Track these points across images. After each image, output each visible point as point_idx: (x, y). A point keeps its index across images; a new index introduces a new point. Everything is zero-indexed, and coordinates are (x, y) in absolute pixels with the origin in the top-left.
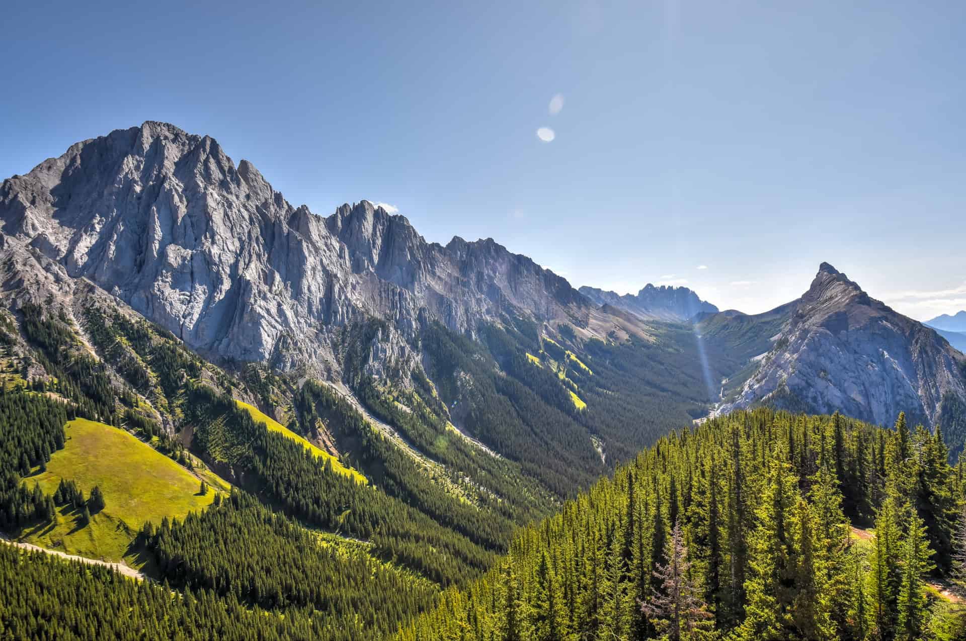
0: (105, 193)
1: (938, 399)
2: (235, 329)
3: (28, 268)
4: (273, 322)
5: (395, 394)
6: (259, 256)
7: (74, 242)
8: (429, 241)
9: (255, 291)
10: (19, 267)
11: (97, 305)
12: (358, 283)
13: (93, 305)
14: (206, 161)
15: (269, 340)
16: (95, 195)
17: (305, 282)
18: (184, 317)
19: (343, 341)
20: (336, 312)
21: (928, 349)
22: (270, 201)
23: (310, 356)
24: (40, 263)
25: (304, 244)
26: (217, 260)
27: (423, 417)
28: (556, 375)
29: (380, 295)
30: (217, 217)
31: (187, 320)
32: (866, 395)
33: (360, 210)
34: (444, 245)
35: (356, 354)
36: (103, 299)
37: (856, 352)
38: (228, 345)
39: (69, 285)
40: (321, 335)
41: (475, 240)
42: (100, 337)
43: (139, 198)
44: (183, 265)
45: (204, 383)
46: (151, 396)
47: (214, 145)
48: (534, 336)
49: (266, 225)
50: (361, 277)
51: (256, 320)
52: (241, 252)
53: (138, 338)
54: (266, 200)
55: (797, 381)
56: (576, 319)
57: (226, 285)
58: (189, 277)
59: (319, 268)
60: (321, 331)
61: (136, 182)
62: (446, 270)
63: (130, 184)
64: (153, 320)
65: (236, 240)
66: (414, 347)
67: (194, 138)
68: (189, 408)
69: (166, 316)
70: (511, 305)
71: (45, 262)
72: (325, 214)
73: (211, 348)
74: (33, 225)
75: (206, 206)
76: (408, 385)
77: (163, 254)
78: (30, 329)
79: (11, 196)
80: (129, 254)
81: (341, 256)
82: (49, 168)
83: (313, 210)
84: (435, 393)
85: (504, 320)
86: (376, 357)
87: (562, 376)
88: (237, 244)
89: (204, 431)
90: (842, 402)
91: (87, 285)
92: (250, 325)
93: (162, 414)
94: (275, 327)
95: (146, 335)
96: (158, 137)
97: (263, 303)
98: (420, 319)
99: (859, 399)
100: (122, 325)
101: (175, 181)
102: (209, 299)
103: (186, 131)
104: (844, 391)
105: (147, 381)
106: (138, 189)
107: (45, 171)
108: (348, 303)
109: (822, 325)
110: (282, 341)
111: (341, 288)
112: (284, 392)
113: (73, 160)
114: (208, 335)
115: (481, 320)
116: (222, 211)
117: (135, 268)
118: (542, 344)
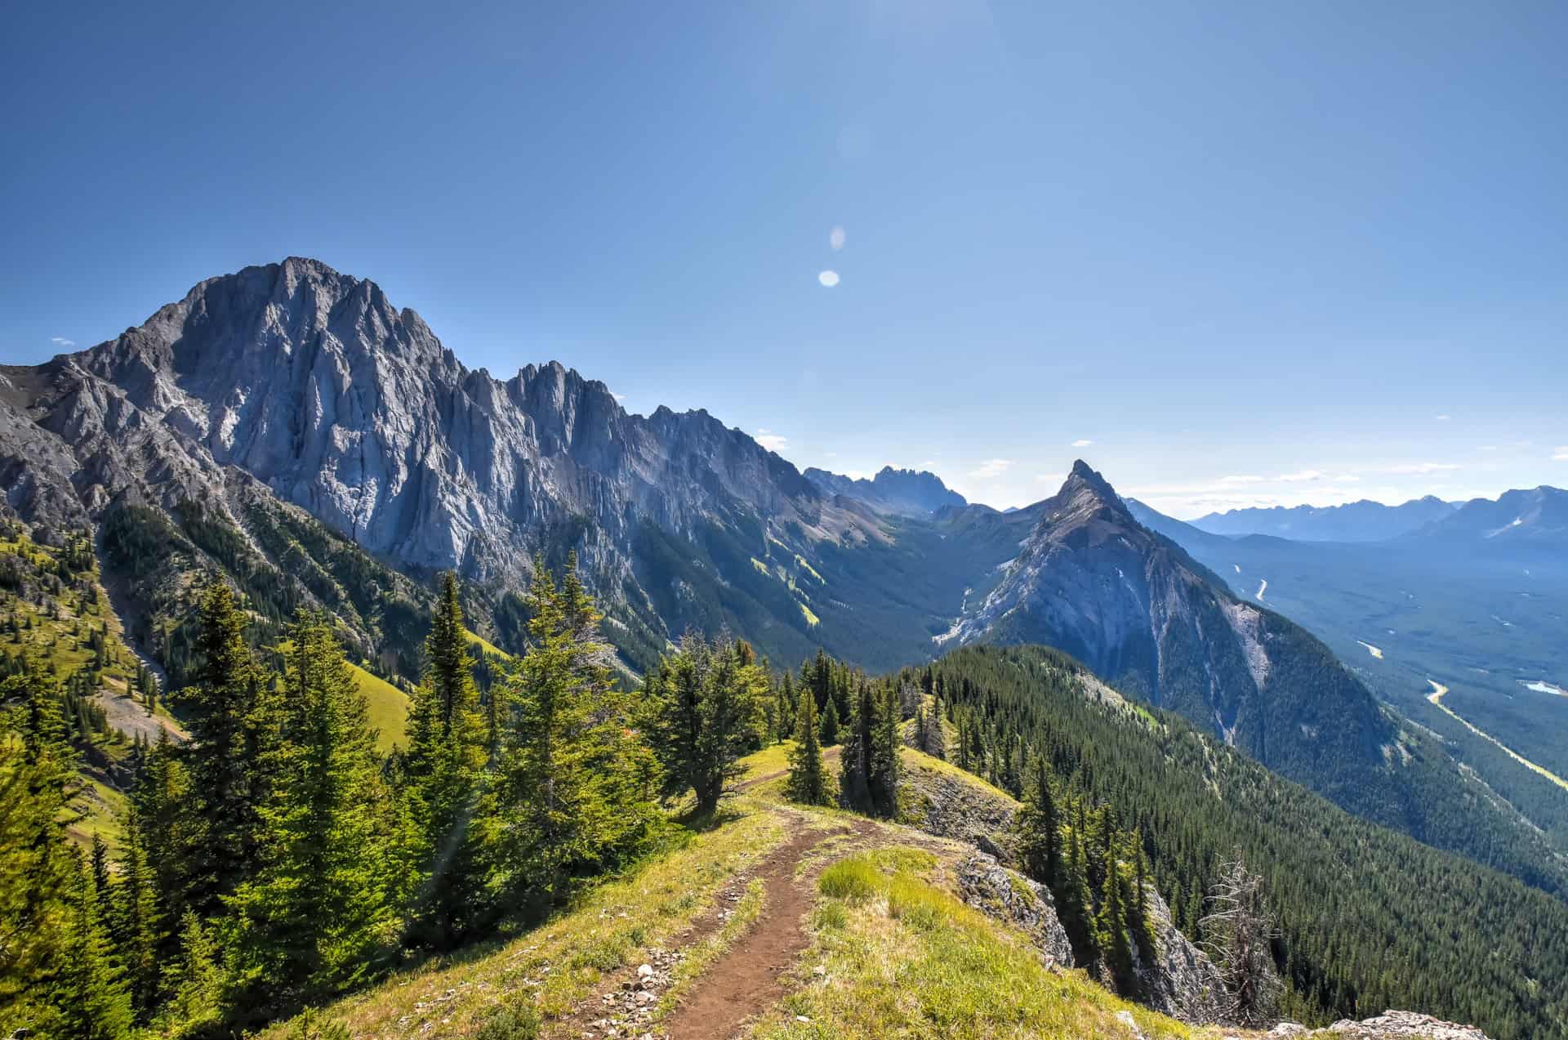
0: (246, 352)
1: (1165, 621)
2: (420, 529)
3: (171, 454)
4: (464, 522)
5: (608, 608)
6: (438, 440)
7: (217, 420)
8: (630, 412)
9: (442, 484)
10: (162, 453)
11: (258, 500)
12: (549, 468)
13: (252, 501)
14: (368, 315)
15: (460, 543)
16: (230, 354)
17: (494, 469)
18: (357, 513)
19: (542, 544)
20: (531, 508)
21: (1161, 570)
22: (440, 361)
23: (506, 562)
24: (182, 445)
25: (491, 422)
26: (391, 442)
27: (640, 633)
28: (786, 584)
29: (578, 484)
30: (389, 388)
31: (360, 517)
32: (1100, 614)
33: (548, 373)
34: (646, 417)
35: (559, 558)
36: (262, 492)
37: (1093, 570)
38: (412, 549)
39: (218, 475)
40: (515, 536)
41: (685, 411)
42: (272, 543)
43: (290, 361)
44: (351, 450)
45: (399, 598)
46: (343, 612)
47: (377, 294)
48: (760, 537)
49: (442, 396)
50: (552, 461)
51: (445, 520)
52: (417, 433)
53: (313, 542)
54: (434, 359)
55: (1036, 598)
56: (806, 515)
57: (403, 476)
58: (359, 464)
59: (507, 451)
60: (514, 530)
61: (284, 340)
62: (652, 450)
63: (275, 343)
64: (320, 518)
65: (410, 416)
66: (623, 550)
67: (347, 280)
68: (388, 625)
69: (335, 512)
70: (730, 497)
71: (187, 444)
72: (505, 377)
73: (391, 551)
74: (165, 396)
75: (376, 374)
76: (620, 597)
77: (327, 436)
78: (195, 531)
79: (131, 357)
80: (285, 435)
81: (527, 433)
82: (169, 317)
83: (494, 375)
84: (650, 606)
85: (724, 517)
86: (582, 564)
87: (792, 586)
88: (412, 422)
89: (412, 653)
90: (1077, 621)
91: (240, 475)
92: (438, 525)
93: (359, 634)
94: (465, 528)
95: (322, 539)
96: (305, 279)
97: (451, 498)
98: (628, 515)
100: (293, 526)
101: (334, 340)
102: (384, 491)
103: (337, 269)
105: (336, 595)
106: (288, 349)
107: (165, 321)
108: (544, 496)
109: (1063, 541)
110: (475, 543)
111: (536, 477)
112: (482, 606)
113: (197, 306)
114: (386, 536)
115: (698, 518)
116: (393, 381)
117: (293, 453)
118: (767, 547)
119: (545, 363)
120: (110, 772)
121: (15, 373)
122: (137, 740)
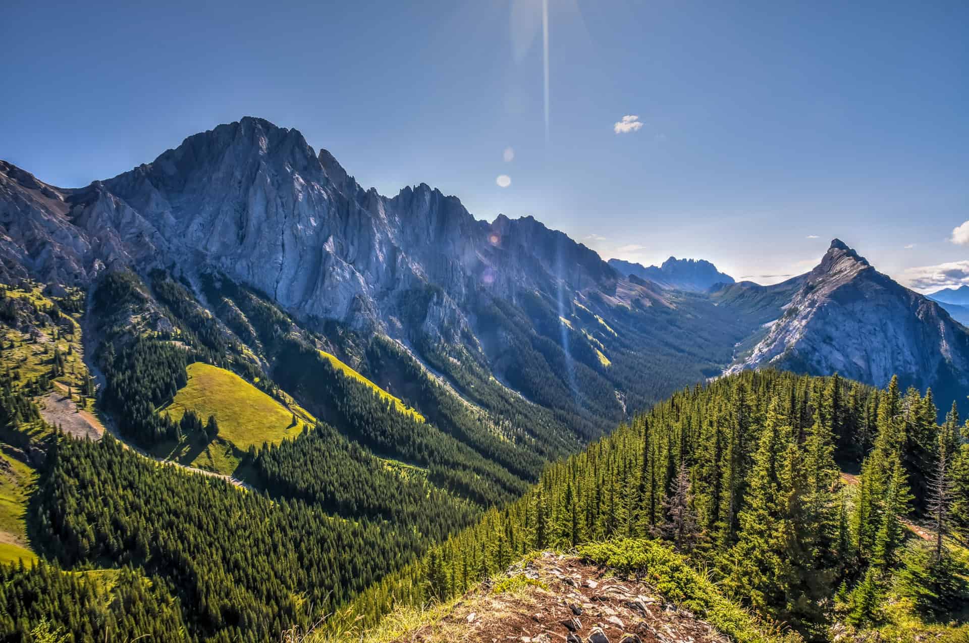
0: (214, 177)
2: (318, 293)
4: (348, 287)
5: (448, 349)
8: (478, 219)
9: (333, 261)
13: (205, 271)
15: (344, 300)
16: (205, 179)
17: (373, 253)
18: (277, 281)
20: (399, 279)
22: (345, 184)
25: (373, 221)
26: (302, 234)
27: (471, 369)
28: (586, 336)
31: (280, 284)
32: (868, 360)
33: (420, 191)
34: (490, 222)
35: (416, 313)
37: (860, 321)
38: (313, 305)
41: (518, 218)
43: (240, 182)
45: (293, 337)
46: (252, 345)
47: (300, 139)
48: (568, 303)
49: (341, 204)
52: (321, 228)
53: (241, 298)
55: (803, 345)
56: (605, 287)
58: (280, 248)
59: (385, 241)
60: (387, 294)
61: (236, 169)
63: (232, 171)
65: (317, 217)
66: (464, 309)
67: (281, 130)
69: (263, 280)
70: (546, 273)
72: (390, 196)
73: (298, 308)
75: (294, 188)
76: (458, 342)
77: (259, 229)
78: (158, 289)
80: (233, 229)
82: (169, 158)
83: (381, 193)
84: (480, 348)
85: (542, 289)
86: (432, 318)
87: (590, 337)
88: (318, 221)
90: (844, 366)
92: (329, 289)
93: (261, 360)
94: (349, 291)
95: (248, 296)
96: (254, 131)
97: (339, 270)
98: (469, 285)
99: (861, 363)
101: (268, 167)
102: (297, 266)
103: (276, 124)
104: (846, 356)
105: (250, 333)
106: (239, 175)
107: (165, 160)
108: (409, 272)
109: (829, 297)
110: (356, 302)
111: (404, 259)
114: (296, 297)
115: (522, 288)
116: (306, 193)
117: (238, 241)
118: (574, 309)
119: (418, 185)
120: (28, 451)
121: (67, 193)
122: (55, 428)
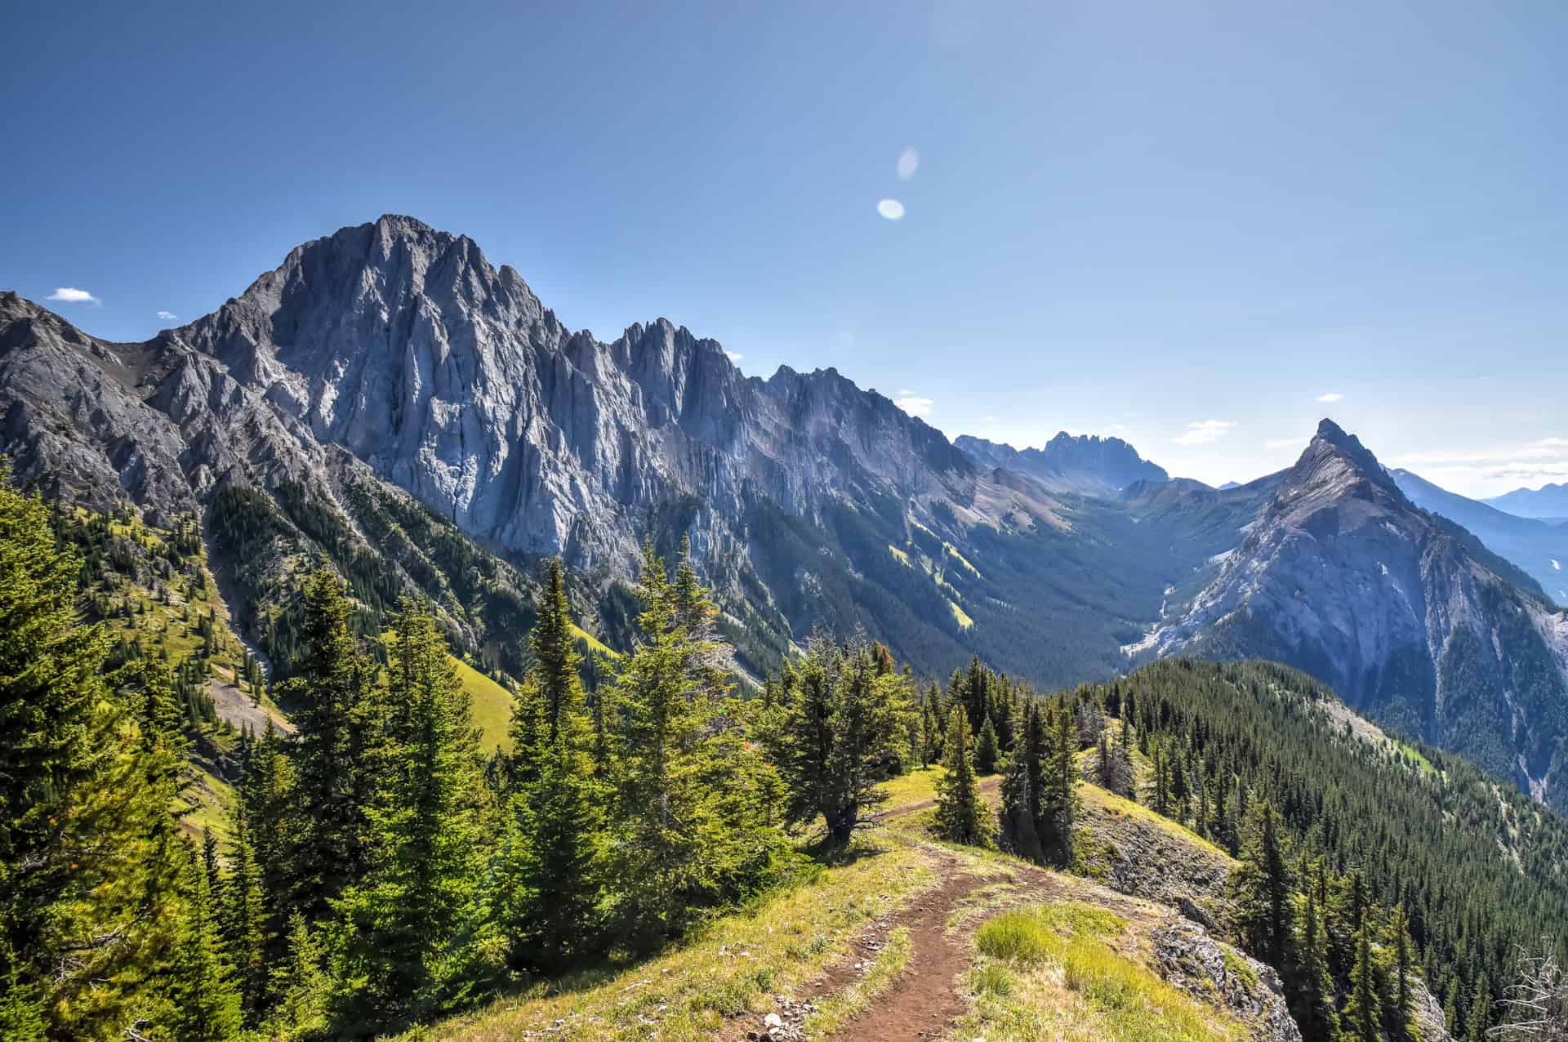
0: (343, 321)
1: (1447, 633)
2: (522, 512)
3: (273, 432)
4: (567, 503)
5: (723, 602)
6: (540, 412)
7: (316, 395)
8: (747, 375)
9: (543, 461)
10: (264, 431)
11: (358, 480)
12: (658, 441)
13: (353, 481)
14: (466, 273)
15: (563, 526)
16: (328, 324)
17: (598, 445)
18: (457, 495)
19: (650, 528)
20: (639, 487)
21: (1443, 564)
22: (540, 323)
23: (611, 549)
24: (284, 424)
25: (595, 390)
26: (490, 415)
27: (760, 633)
28: (932, 578)
29: (689, 460)
30: (488, 356)
31: (461, 498)
32: (1353, 622)
33: (656, 331)
34: (766, 378)
35: (669, 545)
36: (362, 471)
37: (1344, 565)
38: (514, 532)
39: (319, 453)
40: (621, 519)
41: (810, 371)
42: (374, 527)
43: (387, 329)
44: (451, 425)
45: (501, 586)
46: (444, 601)
47: (474, 251)
48: (900, 520)
49: (543, 364)
50: (661, 433)
51: (547, 500)
52: (518, 405)
53: (414, 525)
54: (535, 322)
55: (1263, 601)
56: (957, 494)
57: (504, 453)
58: (458, 440)
59: (612, 423)
60: (620, 513)
61: (381, 306)
62: (771, 417)
63: (372, 310)
64: (420, 499)
65: (510, 386)
66: (739, 535)
67: (443, 237)
68: (490, 616)
69: (435, 493)
70: (863, 471)
71: (289, 421)
72: (609, 340)
73: (491, 536)
74: (265, 370)
75: (474, 340)
76: (737, 590)
77: (426, 410)
78: (297, 514)
79: (232, 330)
80: (384, 409)
81: (633, 402)
82: (268, 286)
83: (597, 337)
84: (771, 601)
85: (857, 497)
86: (695, 551)
87: (939, 580)
88: (512, 393)
89: (514, 647)
90: (1320, 632)
91: (340, 453)
92: (540, 506)
93: (461, 624)
94: (569, 510)
95: (422, 522)
96: (400, 238)
97: (554, 477)
98: (745, 495)
99: (1344, 628)
100: (393, 508)
101: (431, 305)
102: (485, 469)
103: (432, 226)
104: (1323, 616)
105: (437, 582)
106: (385, 316)
107: (263, 290)
108: (652, 474)
109: (1302, 526)
110: (579, 527)
111: (643, 452)
112: (587, 598)
113: (294, 274)
114: (487, 520)
115: (825, 497)
116: (493, 348)
117: (392, 429)
118: (909, 532)
119: (652, 321)
121: (125, 350)
122: (244, 731)
